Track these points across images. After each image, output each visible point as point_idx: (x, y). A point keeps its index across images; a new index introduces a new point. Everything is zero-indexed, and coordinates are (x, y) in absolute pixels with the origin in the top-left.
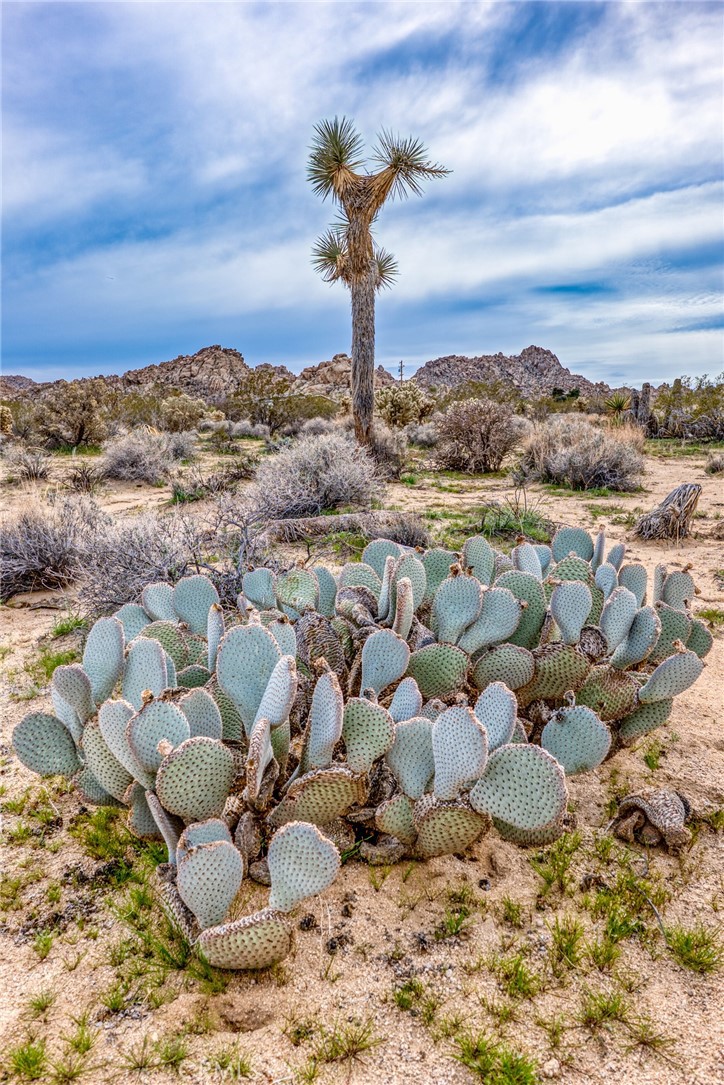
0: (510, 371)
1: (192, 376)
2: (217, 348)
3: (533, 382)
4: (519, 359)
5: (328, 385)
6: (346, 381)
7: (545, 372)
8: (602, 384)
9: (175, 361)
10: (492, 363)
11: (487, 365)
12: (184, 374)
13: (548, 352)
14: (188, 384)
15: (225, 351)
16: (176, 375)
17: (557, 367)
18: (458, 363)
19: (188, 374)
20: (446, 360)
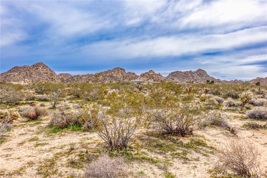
0: (194, 75)
1: (112, 75)
2: (119, 68)
3: (200, 78)
4: (196, 72)
5: (148, 78)
6: (152, 77)
7: (203, 76)
8: (219, 79)
9: (108, 71)
10: (189, 73)
11: (187, 73)
12: (110, 74)
13: (204, 71)
14: (111, 77)
15: (121, 69)
16: (108, 74)
17: (206, 74)
18: (180, 73)
19: (111, 74)
20: (176, 72)
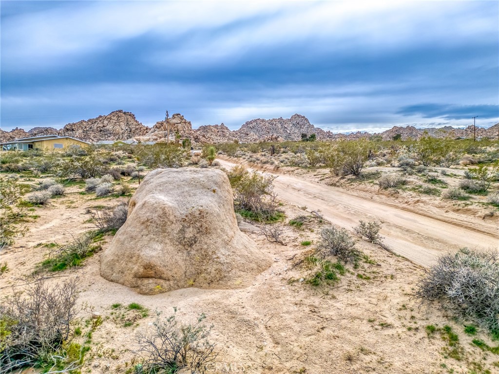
0: (286, 126)
1: (104, 126)
2: (120, 111)
3: (297, 131)
4: (290, 120)
7: (302, 127)
8: (329, 132)
9: (97, 119)
10: (277, 122)
11: (275, 123)
12: (99, 125)
13: (304, 117)
14: (101, 131)
15: (125, 113)
16: (95, 126)
17: (308, 124)
18: (261, 122)
19: (102, 125)
20: (255, 121)
